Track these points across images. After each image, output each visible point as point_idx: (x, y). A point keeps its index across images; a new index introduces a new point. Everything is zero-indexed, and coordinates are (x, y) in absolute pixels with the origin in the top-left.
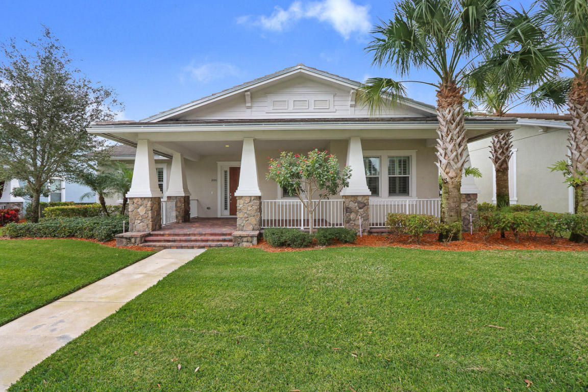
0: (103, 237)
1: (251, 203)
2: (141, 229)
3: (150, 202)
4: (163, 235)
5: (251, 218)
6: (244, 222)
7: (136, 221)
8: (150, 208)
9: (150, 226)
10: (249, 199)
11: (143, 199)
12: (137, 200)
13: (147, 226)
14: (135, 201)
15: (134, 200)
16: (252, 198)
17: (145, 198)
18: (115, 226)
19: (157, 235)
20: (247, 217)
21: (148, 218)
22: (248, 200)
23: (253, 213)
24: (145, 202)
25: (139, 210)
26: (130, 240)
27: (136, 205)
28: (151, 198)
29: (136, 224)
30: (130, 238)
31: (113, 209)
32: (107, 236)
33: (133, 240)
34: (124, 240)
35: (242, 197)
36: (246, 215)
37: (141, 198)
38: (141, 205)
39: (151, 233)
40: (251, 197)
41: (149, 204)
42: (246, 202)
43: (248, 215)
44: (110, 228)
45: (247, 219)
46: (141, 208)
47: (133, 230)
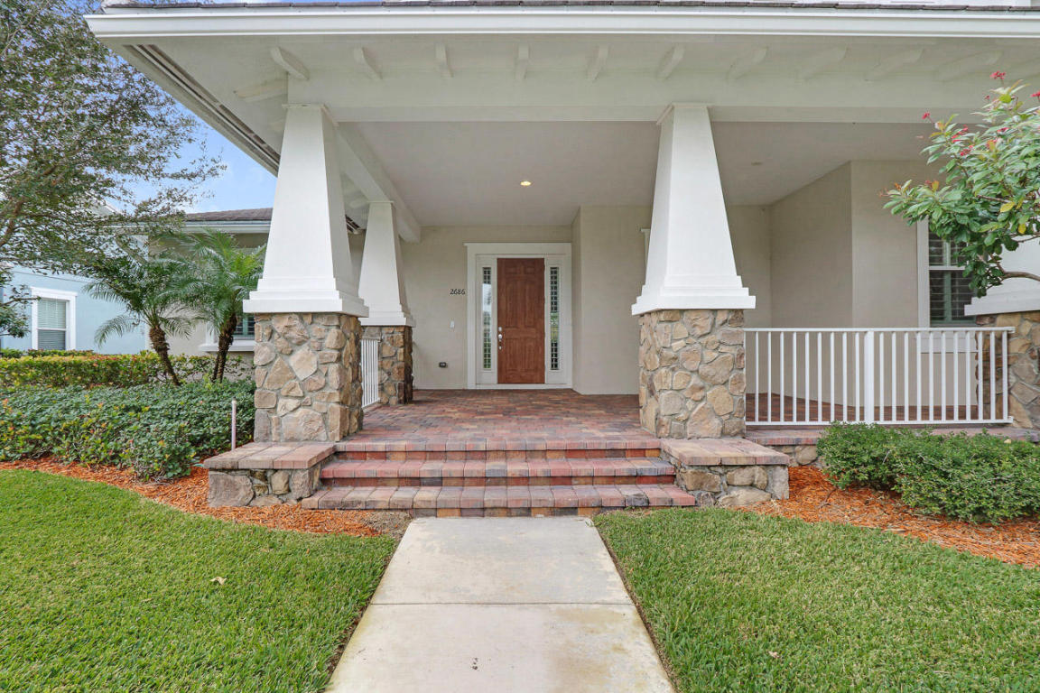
0: (155, 466)
1: (717, 336)
2: (301, 430)
3: (334, 332)
4: (383, 455)
5: (716, 389)
6: (690, 405)
7: (282, 402)
8: (336, 353)
9: (335, 420)
10: (710, 321)
11: (308, 319)
12: (286, 322)
13: (324, 421)
14: (280, 326)
15: (274, 322)
16: (721, 317)
17: (315, 315)
18: (201, 418)
19: (362, 455)
20: (702, 388)
21: (328, 391)
22: (705, 323)
23: (722, 372)
24: (317, 329)
25: (293, 361)
26: (265, 478)
27: (280, 343)
28: (339, 315)
29: (280, 412)
30: (266, 471)
31: (190, 366)
32: (170, 460)
33: (278, 482)
34: (241, 480)
35: (682, 311)
36: (695, 380)
37: (301, 315)
38: (300, 344)
39: (342, 446)
40: (715, 311)
41: (331, 337)
42: (698, 332)
43: (704, 378)
44: (181, 429)
45: (699, 395)
46: (300, 352)
47: (268, 434)
